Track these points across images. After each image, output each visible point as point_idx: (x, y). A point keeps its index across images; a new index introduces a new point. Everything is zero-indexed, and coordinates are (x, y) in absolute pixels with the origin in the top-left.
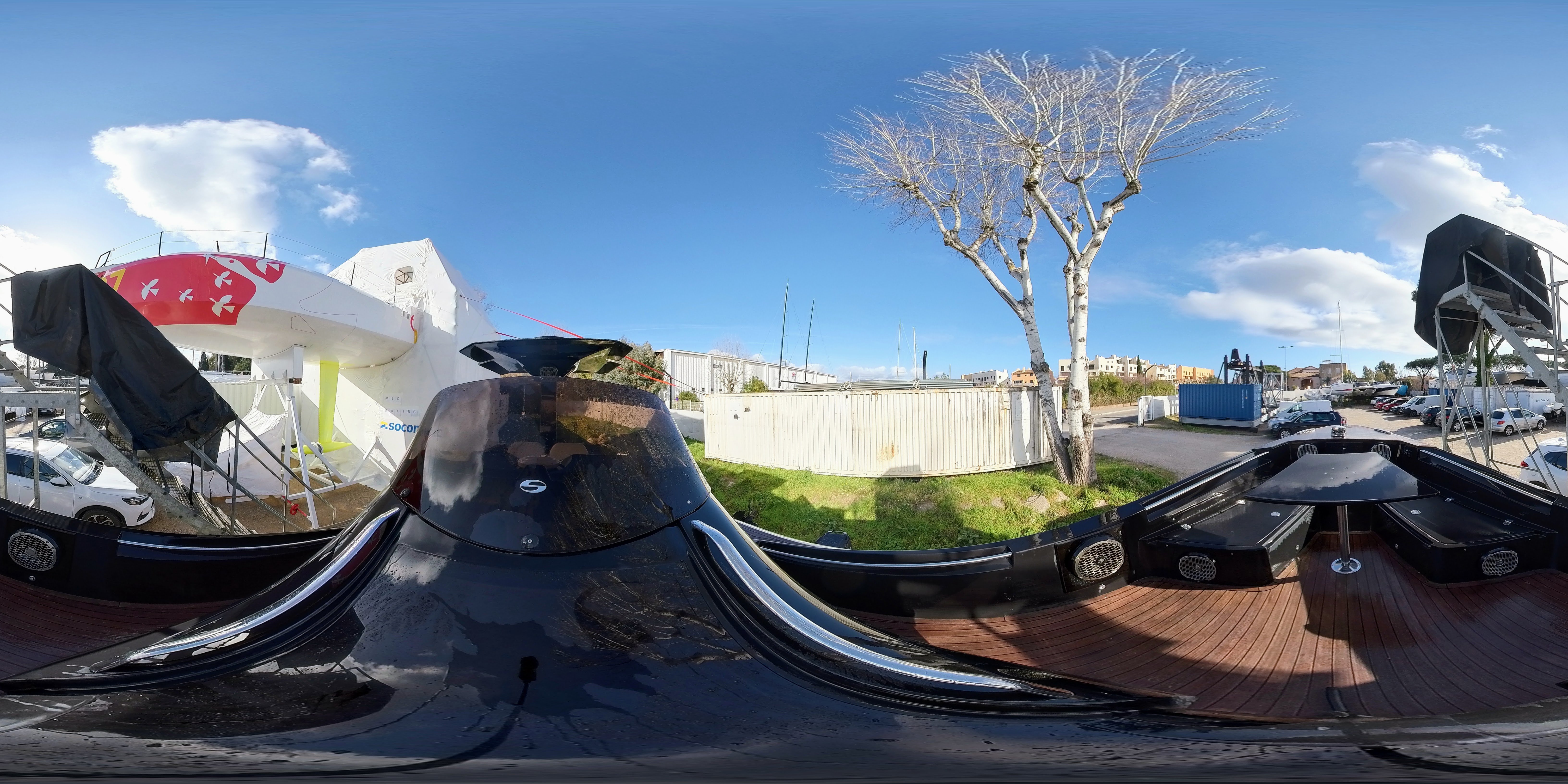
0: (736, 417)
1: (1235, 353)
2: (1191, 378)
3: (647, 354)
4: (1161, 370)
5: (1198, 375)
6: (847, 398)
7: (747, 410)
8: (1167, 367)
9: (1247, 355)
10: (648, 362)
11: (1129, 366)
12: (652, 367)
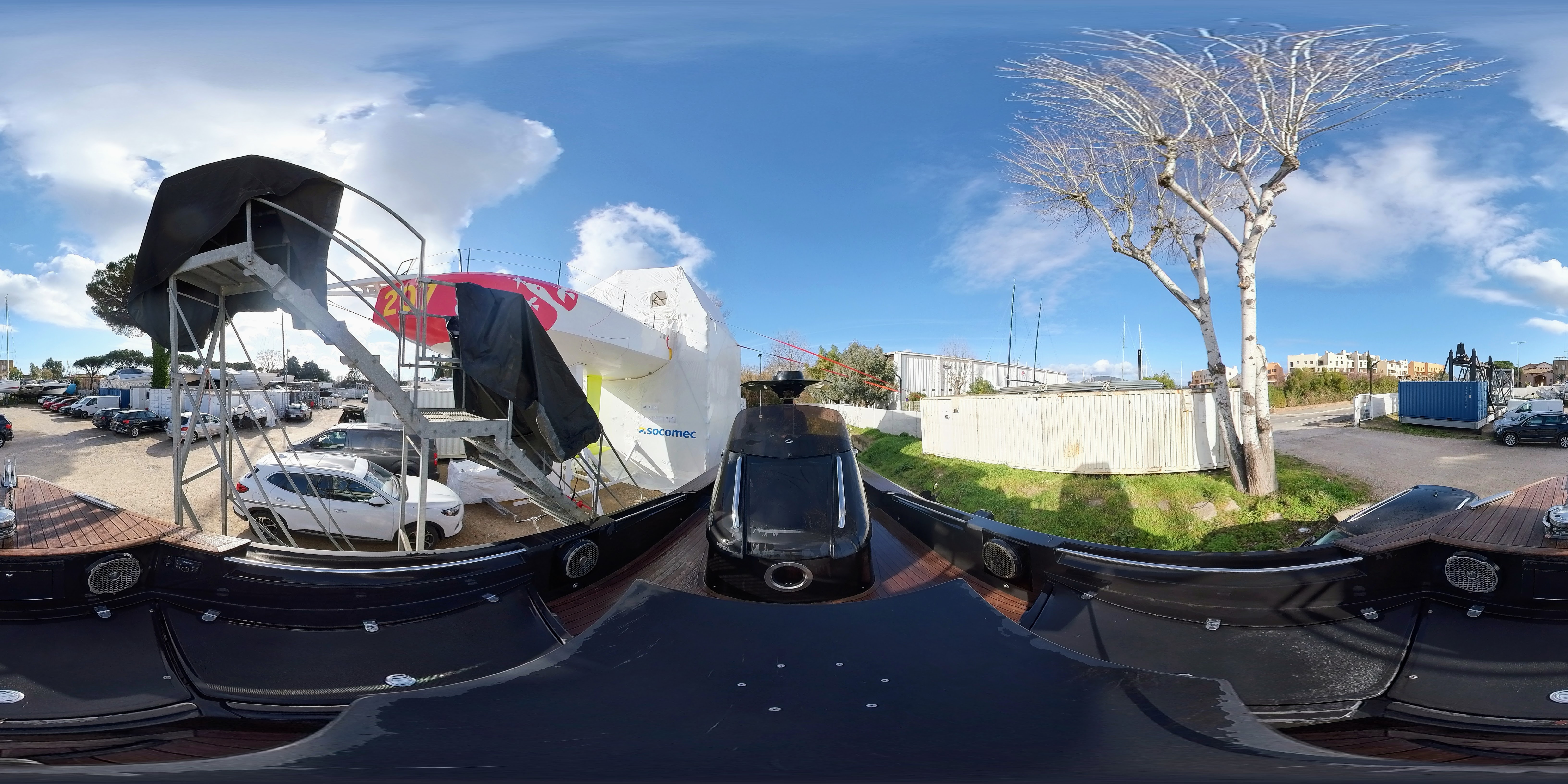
0: (947, 417)
1: (1461, 347)
2: (1423, 373)
3: (878, 357)
4: (1392, 366)
5: (1429, 371)
6: (1037, 400)
7: (955, 411)
8: (1398, 363)
9: (1474, 349)
10: (879, 364)
11: (1359, 361)
12: (883, 369)
